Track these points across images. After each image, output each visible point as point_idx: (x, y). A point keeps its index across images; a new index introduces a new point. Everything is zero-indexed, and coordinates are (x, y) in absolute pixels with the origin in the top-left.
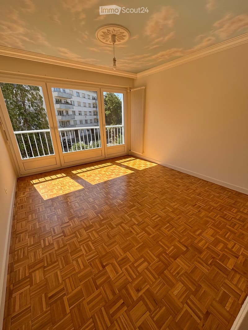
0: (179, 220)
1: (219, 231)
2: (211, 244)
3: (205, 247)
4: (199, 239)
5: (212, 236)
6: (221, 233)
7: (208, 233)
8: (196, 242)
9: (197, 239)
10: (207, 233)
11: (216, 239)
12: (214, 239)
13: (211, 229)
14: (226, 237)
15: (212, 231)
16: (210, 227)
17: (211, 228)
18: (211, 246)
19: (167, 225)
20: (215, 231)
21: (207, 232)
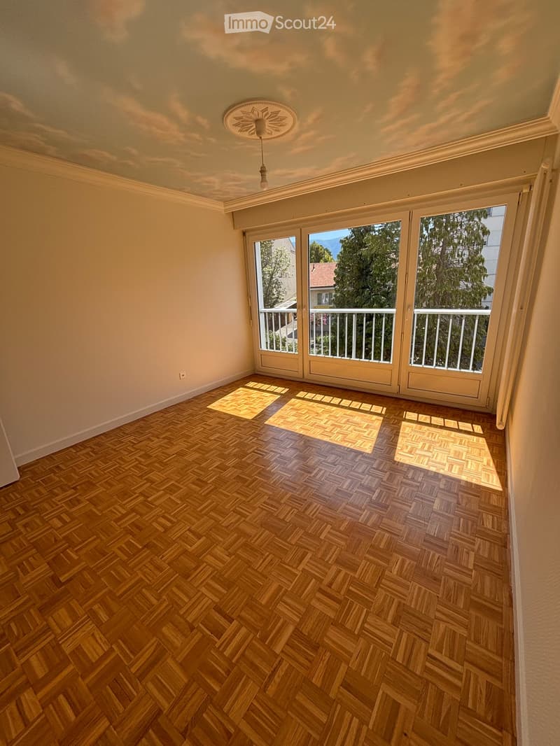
0: (152, 568)
1: (87, 680)
2: (54, 638)
3: (54, 624)
4: (80, 611)
5: (79, 648)
6: (83, 684)
7: (90, 638)
8: (74, 604)
9: (81, 606)
10: (93, 635)
11: (65, 662)
12: (67, 652)
13: (101, 653)
14: (61, 697)
15: (95, 655)
16: (112, 650)
17: (106, 655)
18: (48, 640)
19: (138, 545)
20: (94, 666)
21: (95, 638)
